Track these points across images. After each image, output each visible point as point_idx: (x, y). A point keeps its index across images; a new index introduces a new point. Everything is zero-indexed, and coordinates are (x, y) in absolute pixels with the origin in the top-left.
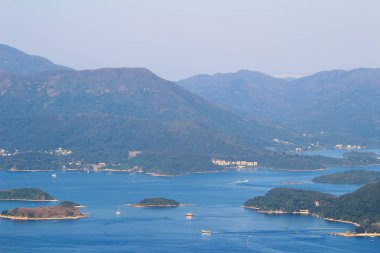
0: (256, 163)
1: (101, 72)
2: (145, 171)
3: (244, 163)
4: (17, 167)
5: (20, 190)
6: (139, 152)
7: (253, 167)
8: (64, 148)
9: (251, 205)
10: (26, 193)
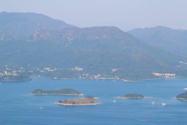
0: (174, 75)
1: (94, 28)
2: (120, 79)
3: (169, 74)
4: (57, 77)
5: (64, 89)
6: (117, 69)
7: (173, 76)
8: (78, 67)
9: (180, 97)
10: (68, 91)
